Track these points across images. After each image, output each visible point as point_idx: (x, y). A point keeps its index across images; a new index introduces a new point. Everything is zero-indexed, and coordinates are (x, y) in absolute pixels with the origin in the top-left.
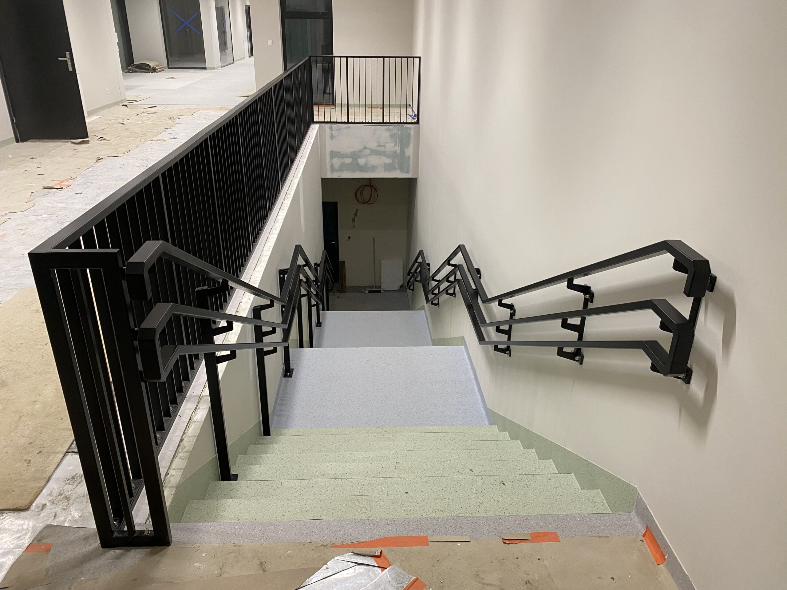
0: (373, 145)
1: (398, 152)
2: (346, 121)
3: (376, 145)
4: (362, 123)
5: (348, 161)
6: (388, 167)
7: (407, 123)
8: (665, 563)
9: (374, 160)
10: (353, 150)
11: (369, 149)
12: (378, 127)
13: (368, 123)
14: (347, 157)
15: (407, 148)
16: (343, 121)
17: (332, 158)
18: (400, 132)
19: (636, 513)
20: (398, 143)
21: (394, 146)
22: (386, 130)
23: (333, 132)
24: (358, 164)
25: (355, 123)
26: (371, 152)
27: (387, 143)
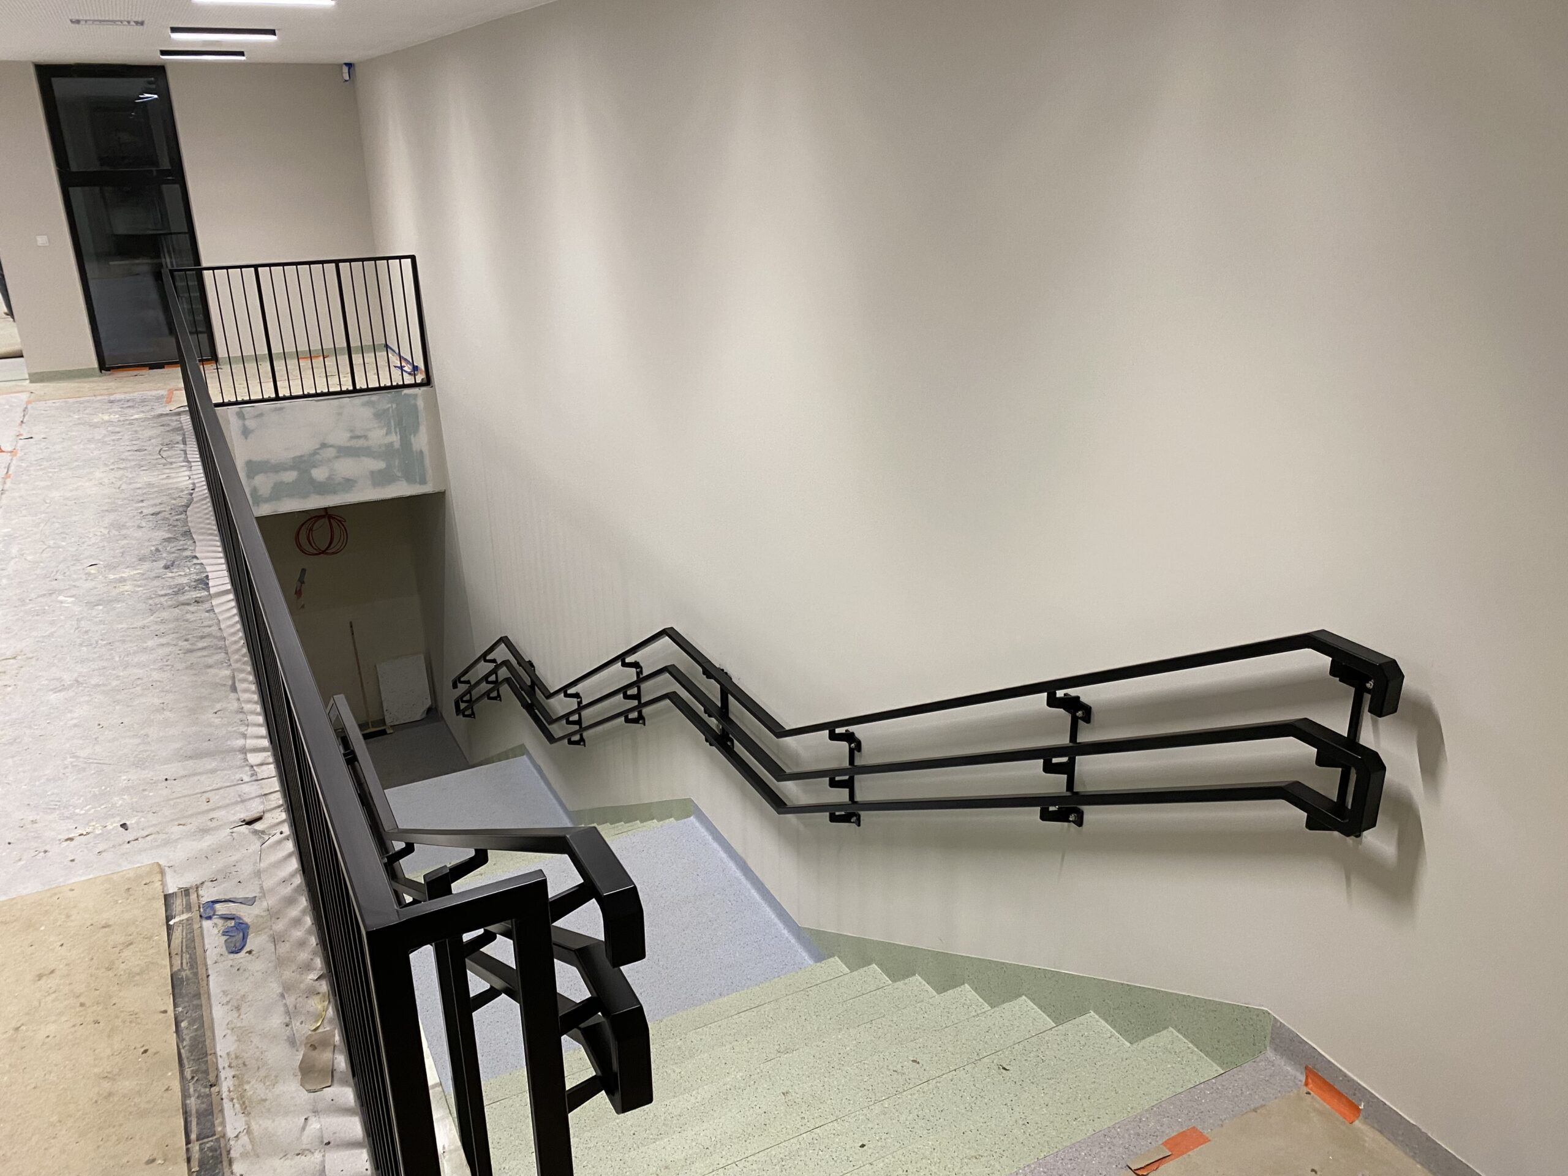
0: (340, 438)
1: (397, 445)
2: (273, 395)
3: (349, 435)
4: (309, 396)
5: (290, 476)
6: (380, 478)
7: (405, 386)
8: (1361, 1117)
9: (346, 468)
10: (298, 454)
11: (331, 446)
12: (346, 400)
13: (322, 394)
14: (286, 470)
15: (414, 436)
16: (266, 396)
17: (251, 475)
18: (394, 406)
19: (1275, 1050)
20: (393, 428)
21: (387, 434)
22: (364, 404)
23: (247, 423)
24: (312, 481)
25: (292, 397)
26: (339, 451)
27: (369, 430)
